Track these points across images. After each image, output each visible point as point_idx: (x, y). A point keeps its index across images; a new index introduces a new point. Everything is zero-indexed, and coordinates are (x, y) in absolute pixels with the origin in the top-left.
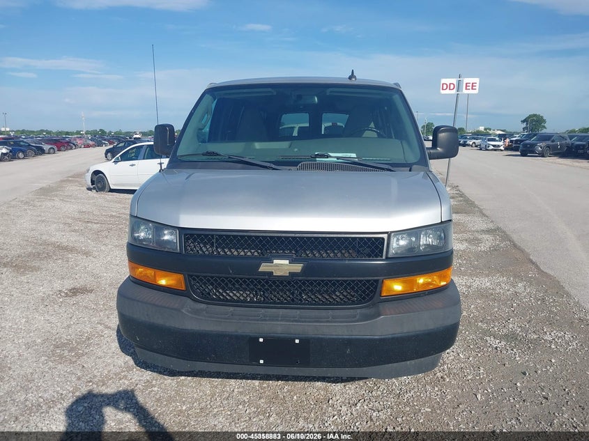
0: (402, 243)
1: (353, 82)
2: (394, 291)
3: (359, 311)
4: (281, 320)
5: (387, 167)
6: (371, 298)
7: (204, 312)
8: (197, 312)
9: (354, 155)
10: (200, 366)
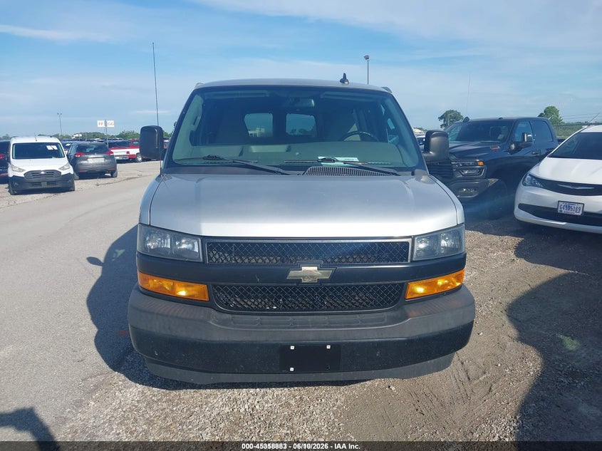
0: (422, 246)
1: (346, 85)
2: (417, 294)
3: (385, 314)
4: (313, 327)
5: (392, 171)
6: (397, 301)
7: (232, 323)
8: (224, 323)
9: (356, 159)
10: (225, 377)
